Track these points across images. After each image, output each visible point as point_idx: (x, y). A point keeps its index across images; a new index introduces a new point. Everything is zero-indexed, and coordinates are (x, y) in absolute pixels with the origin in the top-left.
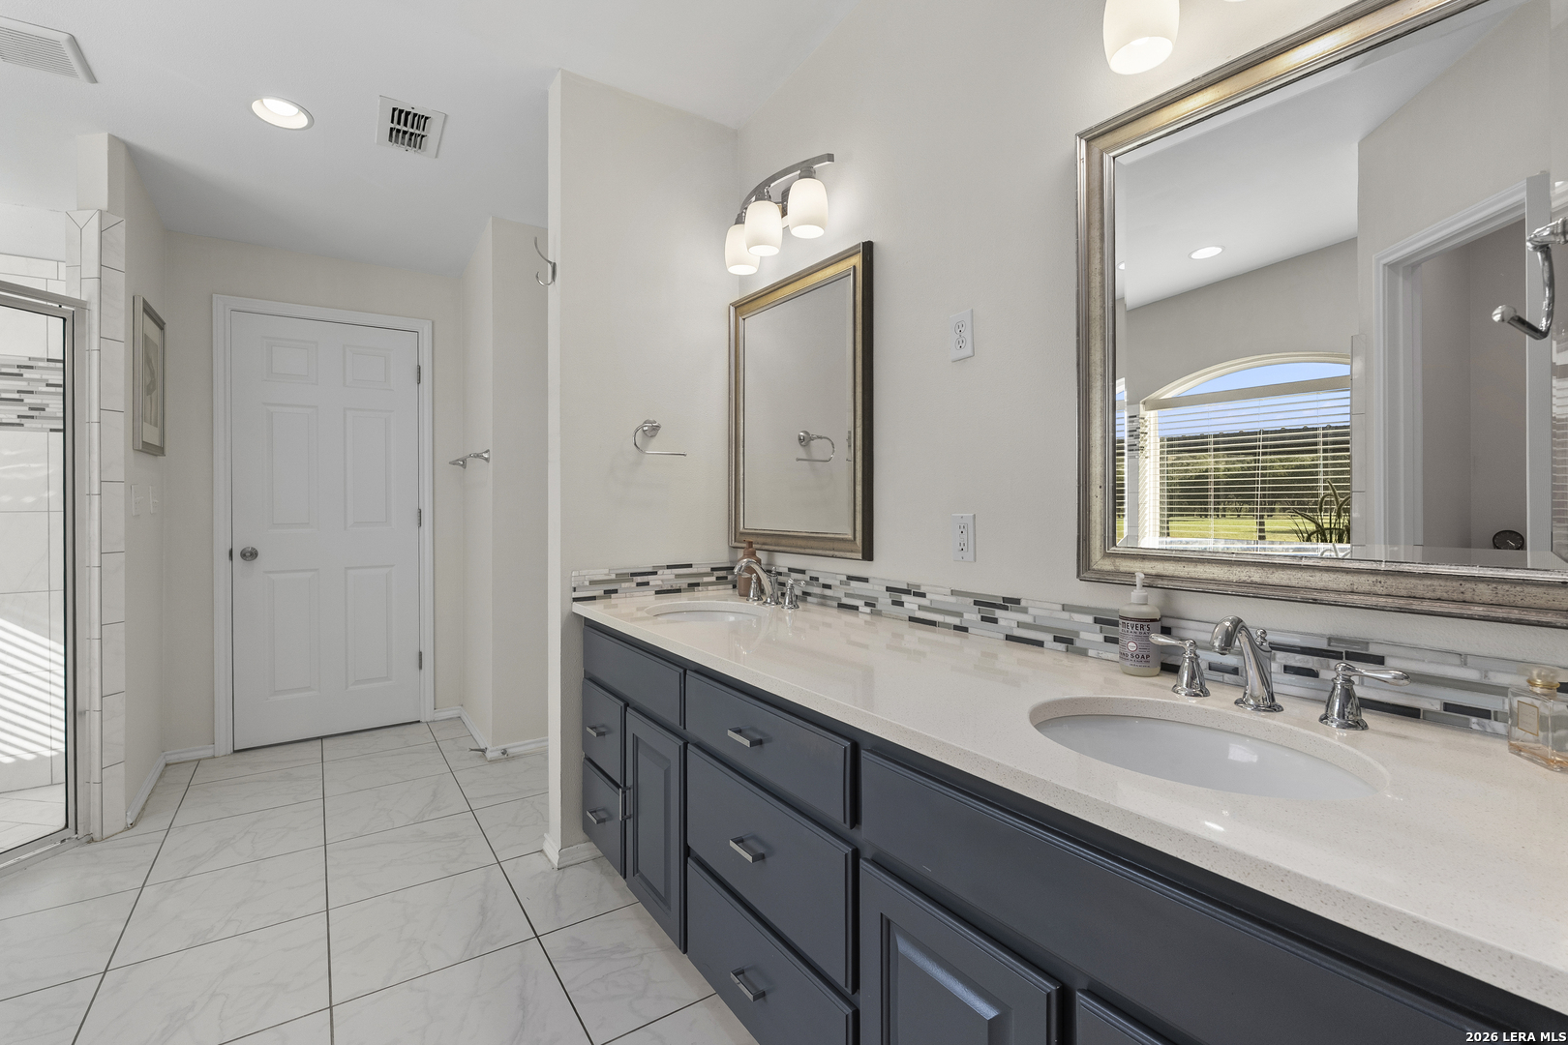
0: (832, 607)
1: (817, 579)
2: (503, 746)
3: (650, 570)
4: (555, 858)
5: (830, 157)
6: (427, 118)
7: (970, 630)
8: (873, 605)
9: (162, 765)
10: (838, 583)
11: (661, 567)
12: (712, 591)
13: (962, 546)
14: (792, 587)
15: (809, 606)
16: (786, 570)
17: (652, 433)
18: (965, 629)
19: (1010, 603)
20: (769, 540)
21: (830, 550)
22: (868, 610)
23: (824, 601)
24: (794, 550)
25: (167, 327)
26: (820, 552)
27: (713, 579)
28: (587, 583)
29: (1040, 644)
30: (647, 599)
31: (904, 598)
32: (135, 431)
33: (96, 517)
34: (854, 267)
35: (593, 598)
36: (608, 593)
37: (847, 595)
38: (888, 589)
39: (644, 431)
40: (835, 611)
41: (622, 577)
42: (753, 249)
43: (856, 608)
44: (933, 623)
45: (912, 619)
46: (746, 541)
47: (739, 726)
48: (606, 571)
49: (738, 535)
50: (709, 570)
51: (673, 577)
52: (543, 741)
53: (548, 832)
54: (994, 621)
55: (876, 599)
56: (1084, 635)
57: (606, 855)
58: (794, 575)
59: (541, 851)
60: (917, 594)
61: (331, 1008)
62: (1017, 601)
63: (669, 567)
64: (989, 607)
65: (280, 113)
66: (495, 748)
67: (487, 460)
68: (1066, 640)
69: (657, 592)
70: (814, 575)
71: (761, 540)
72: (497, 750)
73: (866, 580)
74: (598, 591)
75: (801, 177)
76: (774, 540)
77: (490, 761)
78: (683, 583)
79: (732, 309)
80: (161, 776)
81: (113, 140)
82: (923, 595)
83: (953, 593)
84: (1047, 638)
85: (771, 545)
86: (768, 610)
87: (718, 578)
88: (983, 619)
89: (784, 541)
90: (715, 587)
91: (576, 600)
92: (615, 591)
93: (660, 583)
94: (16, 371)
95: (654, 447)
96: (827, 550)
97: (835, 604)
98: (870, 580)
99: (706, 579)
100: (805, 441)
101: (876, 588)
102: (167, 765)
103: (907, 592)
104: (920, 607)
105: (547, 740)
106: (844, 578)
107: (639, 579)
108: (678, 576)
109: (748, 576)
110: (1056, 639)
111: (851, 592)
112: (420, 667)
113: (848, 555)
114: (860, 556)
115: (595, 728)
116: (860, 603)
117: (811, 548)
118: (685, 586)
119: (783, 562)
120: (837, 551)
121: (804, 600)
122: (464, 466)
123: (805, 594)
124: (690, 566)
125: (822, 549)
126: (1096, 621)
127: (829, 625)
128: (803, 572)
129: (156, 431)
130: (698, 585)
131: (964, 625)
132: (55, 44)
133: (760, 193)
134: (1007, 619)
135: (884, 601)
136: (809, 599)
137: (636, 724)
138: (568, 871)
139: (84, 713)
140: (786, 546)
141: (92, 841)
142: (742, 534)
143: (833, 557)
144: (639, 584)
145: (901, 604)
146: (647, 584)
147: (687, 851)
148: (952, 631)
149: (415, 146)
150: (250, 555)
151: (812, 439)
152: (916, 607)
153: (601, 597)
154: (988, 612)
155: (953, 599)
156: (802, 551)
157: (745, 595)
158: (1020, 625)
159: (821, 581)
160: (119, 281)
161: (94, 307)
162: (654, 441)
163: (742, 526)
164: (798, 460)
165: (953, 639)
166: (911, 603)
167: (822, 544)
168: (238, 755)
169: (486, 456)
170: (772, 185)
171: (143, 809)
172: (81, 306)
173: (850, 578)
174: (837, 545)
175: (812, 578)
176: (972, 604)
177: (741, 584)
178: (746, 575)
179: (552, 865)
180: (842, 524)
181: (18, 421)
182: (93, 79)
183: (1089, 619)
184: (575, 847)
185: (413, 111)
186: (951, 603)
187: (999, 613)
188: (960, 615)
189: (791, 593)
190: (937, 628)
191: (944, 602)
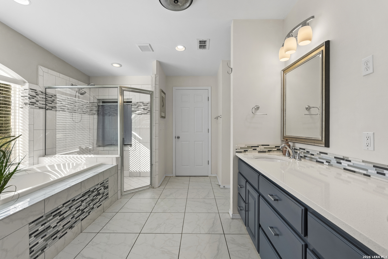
0: (314, 161)
1: (309, 152)
2: (224, 185)
3: (257, 146)
4: (231, 216)
5: (313, 17)
6: (206, 41)
7: (371, 176)
8: (329, 162)
9: (165, 176)
10: (316, 154)
11: (260, 145)
12: (276, 153)
13: (368, 145)
14: (299, 154)
15: (306, 160)
16: (299, 149)
17: (257, 109)
18: (369, 176)
20: (293, 139)
21: (313, 143)
22: (327, 164)
23: (311, 159)
24: (301, 142)
25: (166, 94)
26: (309, 143)
27: (276, 149)
28: (240, 148)
30: (256, 154)
31: (342, 161)
32: (161, 114)
33: (154, 130)
34: (322, 51)
35: (241, 152)
36: (245, 151)
37: (320, 158)
38: (335, 158)
39: (255, 108)
40: (315, 163)
41: (249, 147)
42: (287, 53)
43: (323, 163)
44: (354, 172)
45: (345, 169)
46: (286, 139)
47: (271, 194)
48: (245, 145)
49: (284, 137)
50: (274, 147)
51: (263, 148)
52: (229, 186)
53: (230, 209)
54: (383, 174)
55: (331, 160)
57: (242, 219)
58: (301, 150)
59: (229, 213)
60: (346, 160)
61: (182, 234)
63: (262, 145)
65: (180, 48)
66: (222, 185)
67: (221, 117)
69: (259, 152)
71: (291, 139)
72: (222, 186)
73: (326, 154)
74: (242, 150)
75: (302, 26)
76: (295, 139)
77: (221, 188)
78: (267, 150)
79: (282, 72)
80: (165, 178)
81: (157, 61)
82: (350, 161)
83: (363, 161)
85: (294, 141)
86: (292, 160)
87: (277, 149)
88: (378, 173)
89: (298, 140)
90: (276, 152)
91: (237, 152)
92: (247, 151)
93: (259, 149)
94: (146, 104)
95: (258, 113)
96: (312, 143)
97: (315, 161)
98: (328, 154)
99: (274, 149)
100: (308, 109)
101: (330, 157)
102: (166, 176)
103: (343, 159)
105: (230, 186)
106: (319, 153)
107: (254, 148)
108: (265, 148)
109: (286, 149)
111: (321, 157)
112: (208, 164)
113: (320, 145)
114: (324, 145)
115: (240, 185)
116: (324, 161)
117: (307, 142)
118: (267, 151)
119: (298, 146)
120: (316, 143)
121: (305, 158)
122: (217, 119)
123: (305, 156)
124: (269, 145)
125: (311, 143)
127: (313, 167)
128: (304, 149)
129: (164, 114)
130: (271, 151)
131: (368, 174)
132: (147, 46)
133: (289, 36)
135: (334, 162)
136: (306, 158)
137: (249, 187)
138: (234, 220)
139: (153, 165)
140: (298, 141)
141: (153, 188)
142: (285, 137)
143: (314, 145)
144: (253, 149)
145: (341, 163)
146: (256, 149)
147: (260, 226)
148: (363, 176)
149: (204, 48)
150: (178, 138)
151: (310, 108)
152: (347, 165)
153: (243, 152)
154: (380, 170)
155: (363, 164)
156: (304, 143)
157: (284, 155)
159: (310, 153)
160: (158, 86)
161: (154, 92)
162: (258, 111)
163: (285, 134)
164: (305, 115)
165: (365, 179)
166: (345, 164)
167: (310, 141)
168: (176, 177)
169: (220, 116)
170: (293, 32)
171: (161, 184)
172: (152, 92)
173: (321, 153)
174: (315, 142)
175: (307, 152)
176: (372, 167)
177: (284, 152)
178: (285, 149)
179: (231, 217)
180: (318, 134)
181: (147, 113)
182: (153, 51)
184: (236, 214)
185: (203, 40)
186: (363, 166)
187: (386, 172)
188: (367, 170)
189: (299, 156)
190: (356, 174)
191: (359, 165)
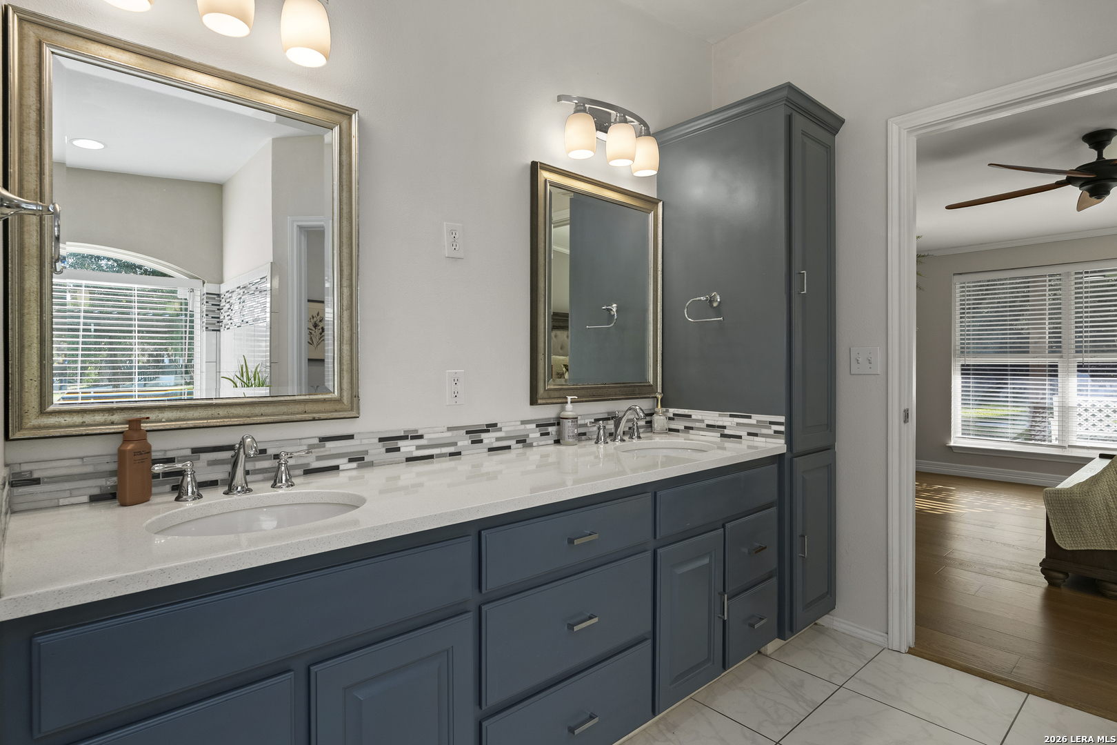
0: (293, 476)
1: (263, 451)
7: (462, 453)
8: (361, 460)
10: (303, 448)
13: (456, 394)
18: (459, 453)
19: (491, 427)
22: (352, 465)
29: (509, 447)
31: (401, 443)
37: (320, 458)
38: (381, 440)
40: (299, 479)
43: (333, 468)
44: (431, 457)
45: (409, 459)
54: (481, 441)
55: (365, 452)
56: (531, 436)
60: (413, 438)
62: (495, 425)
64: (475, 434)
68: (522, 441)
70: (261, 447)
73: (351, 437)
82: (421, 437)
83: (450, 429)
84: (512, 443)
88: (473, 442)
97: (298, 471)
98: (355, 436)
101: (364, 442)
103: (404, 438)
104: (418, 448)
106: (315, 443)
110: (518, 442)
111: (326, 453)
116: (339, 462)
126: (538, 426)
131: (458, 451)
134: (489, 439)
135: (376, 451)
145: (399, 448)
148: (448, 458)
152: (413, 448)
154: (476, 437)
155: (449, 434)
158: (498, 439)
159: (271, 451)
165: (448, 464)
166: (408, 447)
173: (323, 440)
176: (465, 434)
183: (534, 426)
186: (447, 437)
187: (483, 436)
188: (455, 444)
190: (435, 460)
191: (442, 438)
